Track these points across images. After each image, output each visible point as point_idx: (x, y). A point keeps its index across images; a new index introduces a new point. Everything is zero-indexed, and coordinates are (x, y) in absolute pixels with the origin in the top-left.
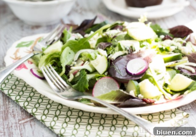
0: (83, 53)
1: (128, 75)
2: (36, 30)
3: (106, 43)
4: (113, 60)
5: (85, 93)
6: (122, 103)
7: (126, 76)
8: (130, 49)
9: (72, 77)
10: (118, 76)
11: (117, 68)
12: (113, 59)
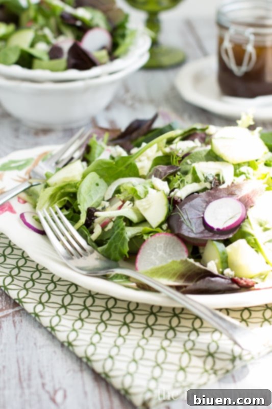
0: (123, 184)
1: (206, 231)
2: (43, 138)
3: (169, 166)
4: (179, 200)
5: (121, 263)
6: (191, 285)
7: (202, 233)
8: (214, 178)
9: (98, 231)
10: (185, 232)
11: (185, 217)
12: (179, 198)
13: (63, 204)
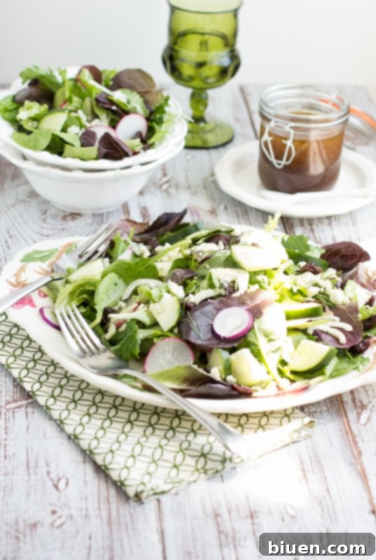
0: (141, 285)
1: (213, 339)
3: (187, 270)
4: (192, 306)
5: (132, 364)
6: (193, 389)
7: (209, 340)
8: (230, 286)
9: (112, 330)
10: (193, 339)
11: (195, 324)
12: (192, 303)
13: (82, 301)
